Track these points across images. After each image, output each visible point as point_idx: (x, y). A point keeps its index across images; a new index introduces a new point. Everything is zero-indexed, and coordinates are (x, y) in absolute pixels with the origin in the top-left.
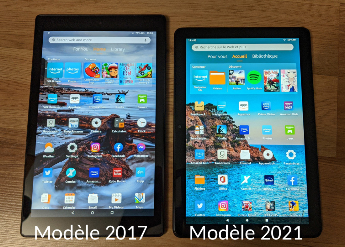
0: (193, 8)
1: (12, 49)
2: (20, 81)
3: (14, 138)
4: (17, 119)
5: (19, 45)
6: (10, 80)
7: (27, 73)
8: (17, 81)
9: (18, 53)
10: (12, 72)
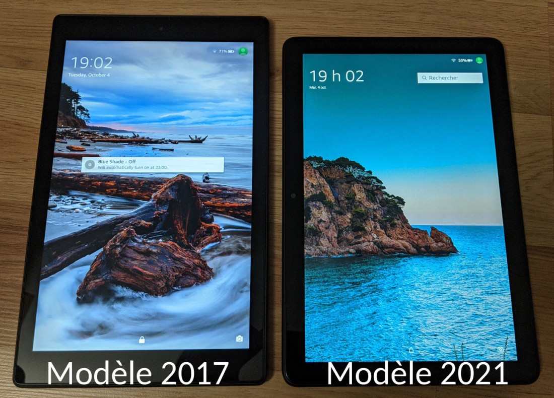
0: (312, 8)
1: (12, 69)
2: (23, 122)
3: (9, 215)
4: (14, 185)
5: (24, 64)
6: (5, 119)
7: (35, 108)
8: (17, 121)
9: (21, 76)
10: (9, 107)
